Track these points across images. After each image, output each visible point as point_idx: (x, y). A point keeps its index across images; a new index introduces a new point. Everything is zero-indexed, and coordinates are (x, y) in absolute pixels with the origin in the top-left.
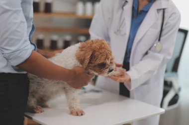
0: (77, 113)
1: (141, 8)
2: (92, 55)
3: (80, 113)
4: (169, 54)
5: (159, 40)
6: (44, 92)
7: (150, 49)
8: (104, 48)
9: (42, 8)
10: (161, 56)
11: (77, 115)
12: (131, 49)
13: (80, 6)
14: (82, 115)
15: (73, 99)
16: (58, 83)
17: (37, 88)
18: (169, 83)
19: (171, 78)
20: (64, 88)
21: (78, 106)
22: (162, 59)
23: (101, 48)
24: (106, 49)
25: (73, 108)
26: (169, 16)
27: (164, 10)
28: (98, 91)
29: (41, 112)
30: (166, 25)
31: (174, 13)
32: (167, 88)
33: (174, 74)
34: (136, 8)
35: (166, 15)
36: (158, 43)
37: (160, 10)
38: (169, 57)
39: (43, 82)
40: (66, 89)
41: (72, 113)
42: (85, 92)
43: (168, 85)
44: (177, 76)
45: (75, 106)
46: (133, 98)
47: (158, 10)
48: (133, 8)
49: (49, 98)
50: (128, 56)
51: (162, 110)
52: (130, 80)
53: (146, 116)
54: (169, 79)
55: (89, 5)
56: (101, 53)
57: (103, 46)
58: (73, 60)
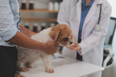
0: (50, 71)
1: (87, 4)
2: (60, 33)
3: (51, 71)
4: (105, 32)
5: (98, 24)
6: (29, 58)
7: (93, 30)
8: (67, 29)
9: (28, 6)
10: (100, 34)
11: (50, 72)
12: (82, 29)
13: (51, 5)
14: (53, 72)
15: (47, 62)
16: (38, 53)
17: (25, 56)
18: (107, 52)
19: (108, 48)
20: (41, 56)
21: (50, 67)
22: (100, 35)
23: (65, 29)
24: (68, 29)
25: (47, 68)
26: (104, 8)
27: (101, 4)
28: (62, 58)
29: (28, 71)
30: (102, 14)
31: (107, 7)
32: (106, 55)
33: (110, 46)
34: (84, 5)
35: (102, 8)
36: (98, 25)
37: (99, 5)
38: (105, 34)
39: (28, 52)
40: (43, 56)
41: (46, 71)
42: (55, 58)
43: (106, 53)
44: (112, 47)
45: (48, 67)
46: (84, 61)
47: (98, 5)
48: (82, 4)
49: (32, 62)
50: (80, 35)
51: (103, 69)
52: (80, 49)
53: (93, 72)
54: (107, 49)
55: (56, 4)
56: (65, 32)
57: (66, 28)
58: (47, 38)
